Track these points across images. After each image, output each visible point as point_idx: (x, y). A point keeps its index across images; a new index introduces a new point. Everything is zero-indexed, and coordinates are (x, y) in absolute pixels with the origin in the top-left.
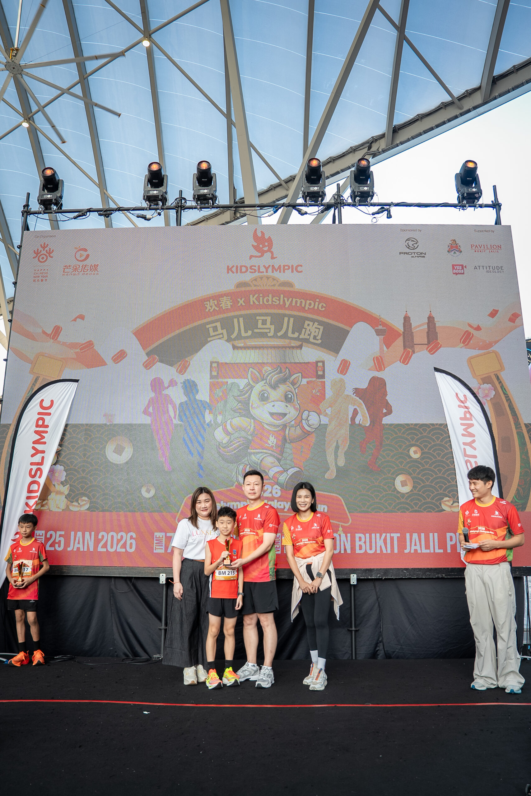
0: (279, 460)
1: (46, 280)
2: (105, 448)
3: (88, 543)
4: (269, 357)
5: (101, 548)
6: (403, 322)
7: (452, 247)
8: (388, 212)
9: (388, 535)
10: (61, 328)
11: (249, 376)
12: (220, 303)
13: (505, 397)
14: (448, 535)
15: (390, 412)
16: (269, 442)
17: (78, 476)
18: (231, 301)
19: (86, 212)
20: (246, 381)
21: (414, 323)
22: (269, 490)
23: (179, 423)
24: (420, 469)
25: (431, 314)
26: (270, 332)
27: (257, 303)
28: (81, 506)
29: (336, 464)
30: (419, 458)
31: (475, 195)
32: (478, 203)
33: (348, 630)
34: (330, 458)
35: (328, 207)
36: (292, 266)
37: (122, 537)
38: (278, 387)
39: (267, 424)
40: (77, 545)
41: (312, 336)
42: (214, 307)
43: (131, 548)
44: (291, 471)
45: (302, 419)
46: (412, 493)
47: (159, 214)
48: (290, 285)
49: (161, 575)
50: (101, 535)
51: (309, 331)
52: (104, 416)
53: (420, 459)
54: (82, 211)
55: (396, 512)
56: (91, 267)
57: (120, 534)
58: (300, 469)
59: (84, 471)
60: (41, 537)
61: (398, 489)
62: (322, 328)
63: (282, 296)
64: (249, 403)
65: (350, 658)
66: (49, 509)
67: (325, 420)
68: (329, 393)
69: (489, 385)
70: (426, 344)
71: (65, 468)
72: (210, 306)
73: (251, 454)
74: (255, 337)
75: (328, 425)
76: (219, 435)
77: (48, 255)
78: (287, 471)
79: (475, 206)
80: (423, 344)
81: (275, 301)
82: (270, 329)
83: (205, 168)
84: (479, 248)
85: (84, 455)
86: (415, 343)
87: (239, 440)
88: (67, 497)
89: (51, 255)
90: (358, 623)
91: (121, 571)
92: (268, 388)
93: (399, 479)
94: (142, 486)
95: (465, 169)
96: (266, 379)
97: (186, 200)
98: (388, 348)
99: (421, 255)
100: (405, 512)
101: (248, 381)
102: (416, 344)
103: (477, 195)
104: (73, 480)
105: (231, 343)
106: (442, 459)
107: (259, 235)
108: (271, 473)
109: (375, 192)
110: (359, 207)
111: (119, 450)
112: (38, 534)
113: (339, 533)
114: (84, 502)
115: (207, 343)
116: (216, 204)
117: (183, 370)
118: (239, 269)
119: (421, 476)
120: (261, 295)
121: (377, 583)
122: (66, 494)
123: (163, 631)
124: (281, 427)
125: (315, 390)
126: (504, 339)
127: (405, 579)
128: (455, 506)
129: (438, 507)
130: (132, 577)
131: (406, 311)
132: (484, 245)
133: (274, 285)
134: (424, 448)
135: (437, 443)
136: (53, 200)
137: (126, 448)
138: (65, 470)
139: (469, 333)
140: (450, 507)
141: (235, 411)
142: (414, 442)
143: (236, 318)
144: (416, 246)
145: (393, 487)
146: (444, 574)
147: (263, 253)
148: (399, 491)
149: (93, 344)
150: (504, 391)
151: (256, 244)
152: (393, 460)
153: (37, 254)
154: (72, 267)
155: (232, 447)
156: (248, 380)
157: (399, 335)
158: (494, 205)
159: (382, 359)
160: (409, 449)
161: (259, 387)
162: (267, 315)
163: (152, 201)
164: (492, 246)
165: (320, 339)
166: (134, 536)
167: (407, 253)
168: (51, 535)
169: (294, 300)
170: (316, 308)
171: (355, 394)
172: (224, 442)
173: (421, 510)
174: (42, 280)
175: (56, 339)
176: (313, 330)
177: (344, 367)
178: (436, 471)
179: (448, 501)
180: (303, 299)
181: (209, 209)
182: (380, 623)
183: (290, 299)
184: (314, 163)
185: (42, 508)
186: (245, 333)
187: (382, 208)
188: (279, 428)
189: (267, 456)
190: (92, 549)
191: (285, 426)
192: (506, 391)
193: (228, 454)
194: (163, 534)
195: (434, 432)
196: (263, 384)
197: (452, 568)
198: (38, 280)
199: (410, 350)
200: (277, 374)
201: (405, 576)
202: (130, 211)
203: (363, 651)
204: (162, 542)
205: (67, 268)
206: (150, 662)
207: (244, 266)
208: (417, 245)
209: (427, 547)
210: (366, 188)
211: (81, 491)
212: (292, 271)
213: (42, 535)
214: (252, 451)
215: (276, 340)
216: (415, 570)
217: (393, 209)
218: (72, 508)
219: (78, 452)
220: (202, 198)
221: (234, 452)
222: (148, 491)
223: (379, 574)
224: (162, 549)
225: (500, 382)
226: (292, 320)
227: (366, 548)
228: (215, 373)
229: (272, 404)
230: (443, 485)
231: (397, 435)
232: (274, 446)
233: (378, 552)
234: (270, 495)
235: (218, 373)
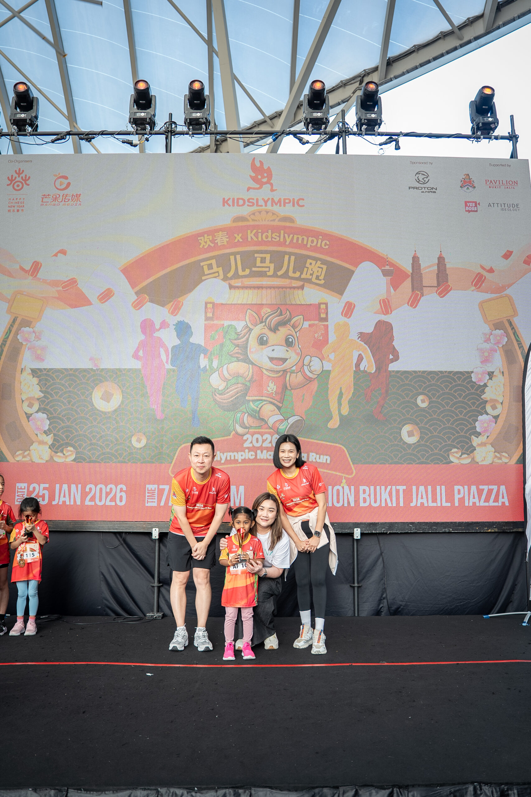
0: (279, 408)
1: (22, 210)
2: (91, 394)
3: (74, 496)
4: (267, 297)
5: (89, 501)
6: (411, 262)
7: (465, 182)
8: (396, 142)
9: (394, 487)
10: (41, 263)
11: (247, 318)
12: (215, 238)
13: (518, 344)
14: (456, 488)
15: (396, 358)
16: (269, 388)
17: (63, 425)
18: (227, 236)
19: (66, 135)
20: (243, 323)
21: (423, 264)
22: (269, 440)
23: (172, 367)
24: (428, 419)
25: (441, 254)
26: (269, 271)
27: (255, 239)
28: (66, 457)
29: (340, 413)
30: (426, 407)
31: (491, 125)
32: (493, 135)
33: (351, 586)
34: (333, 406)
35: (332, 136)
36: (294, 199)
37: (111, 489)
38: (279, 330)
39: (267, 370)
40: (62, 499)
41: (314, 276)
42: (209, 243)
43: (121, 501)
44: (292, 420)
45: (304, 365)
46: (419, 444)
47: (147, 140)
48: (291, 220)
49: (154, 529)
50: (89, 487)
51: (312, 270)
52: (90, 360)
53: (428, 409)
54: (60, 134)
55: (403, 464)
56: (72, 198)
57: (109, 487)
58: (301, 417)
59: (69, 419)
60: (24, 490)
61: (404, 439)
62: (325, 267)
63: (282, 232)
64: (247, 348)
65: (353, 615)
66: (31, 460)
67: (328, 366)
68: (332, 337)
69: (502, 331)
70: (434, 287)
71: (48, 416)
72: (205, 242)
73: (249, 401)
74: (253, 277)
75: (332, 371)
76: (216, 381)
77: (24, 182)
78: (288, 419)
79: (490, 138)
80: (432, 287)
81: (275, 237)
82: (269, 267)
83: (197, 89)
84: (494, 184)
85: (69, 402)
86: (424, 285)
87: (236, 387)
88: (51, 447)
89: (27, 182)
90: (360, 578)
91: (110, 525)
92: (266, 331)
93: (406, 429)
94: (133, 435)
95: (482, 96)
96: (265, 322)
97: (177, 125)
98: (395, 291)
99: (432, 190)
100: (412, 464)
101: (246, 324)
102: (425, 287)
103: (493, 126)
104: (57, 429)
105: (228, 282)
106: (451, 409)
107: (258, 164)
108: (271, 422)
109: (383, 120)
110: (366, 137)
111: (107, 397)
112: (19, 487)
113: (342, 485)
114: (70, 453)
115: (201, 282)
116: (209, 130)
117: (175, 311)
118: (236, 202)
119: (429, 426)
120: (260, 231)
121: (381, 538)
122: (50, 444)
123: (156, 588)
124: (282, 373)
125: (317, 334)
126: (517, 282)
127: (411, 533)
128: (464, 458)
129: (446, 459)
130: (123, 532)
131: (415, 251)
132: (499, 181)
133: (274, 220)
134: (432, 397)
135: (446, 391)
136: (28, 120)
137: (115, 394)
138: (49, 419)
139: (482, 276)
140: (458, 458)
141: (231, 356)
142: (421, 391)
143: (232, 255)
144: (426, 180)
145: (399, 437)
146: (451, 528)
147: (262, 184)
148: (405, 442)
149: (76, 282)
150: (517, 338)
151: (253, 175)
152: (400, 409)
153: (11, 181)
154: (51, 197)
155: (229, 394)
156: (246, 322)
157: (407, 276)
158: (511, 137)
159: (389, 302)
160: (416, 397)
161: (257, 330)
162: (266, 252)
163: (138, 124)
164: (508, 182)
165: (324, 279)
166: (124, 488)
167: (417, 188)
168: (34, 488)
169: (295, 237)
170: (319, 245)
171: (360, 339)
172: (220, 389)
173: (429, 461)
174: (18, 211)
175: (36, 276)
176: (315, 270)
177: (349, 310)
178: (444, 420)
179: (456, 452)
180: (306, 236)
181: (202, 136)
182: (384, 579)
183: (291, 236)
184: (318, 86)
185: (24, 459)
186: (243, 271)
187: (389, 138)
188: (280, 374)
189: (267, 403)
190: (78, 503)
191: (285, 371)
192: (518, 337)
193: (224, 401)
194: (156, 486)
195: (443, 380)
196: (263, 327)
197: (459, 523)
198: (14, 211)
199: (418, 292)
200: (277, 316)
201: (411, 530)
202: (115, 136)
203: (367, 608)
204: (155, 495)
205: (46, 197)
206: (143, 621)
207: (242, 199)
208: (428, 179)
209: (434, 500)
210: (373, 116)
211: (66, 441)
212: (294, 205)
213: (24, 488)
214: (251, 398)
215: (276, 279)
216: (421, 524)
217: (402, 139)
218: (56, 459)
219: (62, 399)
220: (194, 123)
221: (231, 399)
222: (139, 441)
223: (384, 528)
224: (155, 502)
225: (513, 328)
226: (293, 258)
227: (370, 501)
228: (210, 315)
229: (272, 348)
230: (451, 436)
231: (403, 383)
232: (274, 393)
233: (383, 505)
234: (270, 445)
235: (213, 314)
